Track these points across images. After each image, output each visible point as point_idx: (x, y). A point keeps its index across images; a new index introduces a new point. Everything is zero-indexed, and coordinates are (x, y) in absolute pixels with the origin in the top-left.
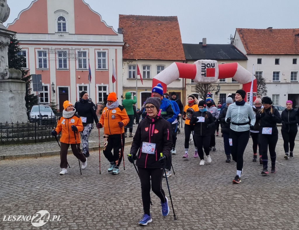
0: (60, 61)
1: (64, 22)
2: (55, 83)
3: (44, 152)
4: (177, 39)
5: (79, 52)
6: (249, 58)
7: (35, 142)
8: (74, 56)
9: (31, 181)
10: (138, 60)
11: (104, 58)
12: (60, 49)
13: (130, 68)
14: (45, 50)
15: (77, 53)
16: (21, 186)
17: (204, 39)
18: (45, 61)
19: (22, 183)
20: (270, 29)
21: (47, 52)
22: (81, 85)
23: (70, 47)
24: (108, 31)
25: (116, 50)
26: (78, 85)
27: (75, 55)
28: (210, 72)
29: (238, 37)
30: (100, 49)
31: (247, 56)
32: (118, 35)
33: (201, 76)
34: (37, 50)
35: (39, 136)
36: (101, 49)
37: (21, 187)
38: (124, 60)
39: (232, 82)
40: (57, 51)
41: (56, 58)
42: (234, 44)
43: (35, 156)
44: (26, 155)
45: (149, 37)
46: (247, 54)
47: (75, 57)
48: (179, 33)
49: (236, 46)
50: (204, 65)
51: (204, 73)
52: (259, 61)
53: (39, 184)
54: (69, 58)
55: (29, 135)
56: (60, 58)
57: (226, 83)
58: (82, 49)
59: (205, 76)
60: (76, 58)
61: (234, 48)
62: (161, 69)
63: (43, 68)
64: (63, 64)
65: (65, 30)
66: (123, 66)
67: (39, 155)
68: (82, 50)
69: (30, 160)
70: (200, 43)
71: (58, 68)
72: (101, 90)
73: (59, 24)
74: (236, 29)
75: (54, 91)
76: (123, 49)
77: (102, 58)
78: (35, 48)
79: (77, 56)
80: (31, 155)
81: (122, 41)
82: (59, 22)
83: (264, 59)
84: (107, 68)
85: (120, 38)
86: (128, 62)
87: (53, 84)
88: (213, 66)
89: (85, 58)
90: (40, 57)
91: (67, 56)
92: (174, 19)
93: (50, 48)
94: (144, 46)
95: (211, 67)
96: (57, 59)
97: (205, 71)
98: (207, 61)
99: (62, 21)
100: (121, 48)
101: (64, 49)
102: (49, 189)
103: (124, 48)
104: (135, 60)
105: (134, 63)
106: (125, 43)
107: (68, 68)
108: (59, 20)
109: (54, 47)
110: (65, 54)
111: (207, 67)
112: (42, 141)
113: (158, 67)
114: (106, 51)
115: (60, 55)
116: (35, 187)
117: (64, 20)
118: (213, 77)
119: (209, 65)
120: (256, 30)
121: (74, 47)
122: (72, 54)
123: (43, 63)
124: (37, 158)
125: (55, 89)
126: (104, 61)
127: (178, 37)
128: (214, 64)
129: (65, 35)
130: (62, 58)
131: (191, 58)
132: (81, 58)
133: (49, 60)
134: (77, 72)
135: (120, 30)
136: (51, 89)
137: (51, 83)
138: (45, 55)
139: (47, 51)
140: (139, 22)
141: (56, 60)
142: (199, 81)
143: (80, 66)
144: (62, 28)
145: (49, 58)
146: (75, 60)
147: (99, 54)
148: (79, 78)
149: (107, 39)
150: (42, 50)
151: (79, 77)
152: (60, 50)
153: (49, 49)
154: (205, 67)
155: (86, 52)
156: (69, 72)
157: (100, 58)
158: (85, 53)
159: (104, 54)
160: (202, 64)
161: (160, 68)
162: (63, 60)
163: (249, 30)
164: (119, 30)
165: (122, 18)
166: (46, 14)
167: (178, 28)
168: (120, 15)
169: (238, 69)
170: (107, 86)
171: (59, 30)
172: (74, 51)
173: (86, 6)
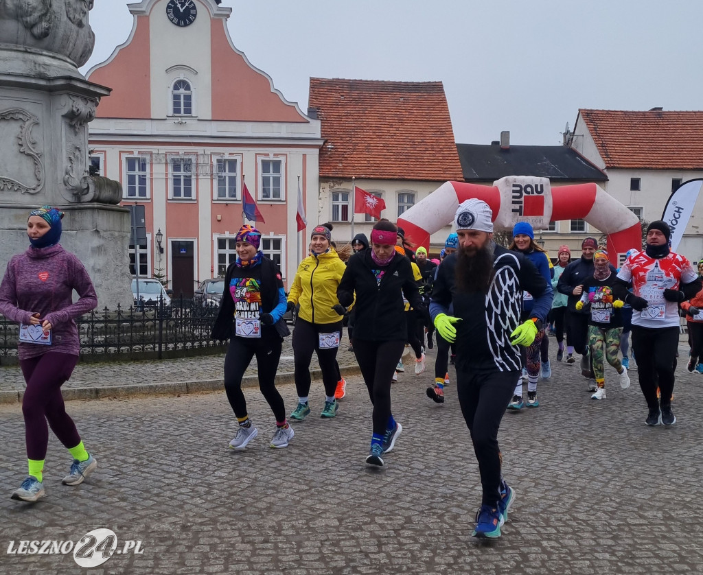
0: (177, 181)
1: (187, 92)
2: (163, 232)
3: (194, 380)
4: (443, 133)
5: (219, 161)
6: (612, 176)
7: (160, 357)
8: (208, 169)
9: (196, 456)
10: (356, 178)
11: (276, 175)
12: (178, 153)
13: (336, 198)
14: (144, 157)
15: (215, 162)
16: (173, 469)
17: (505, 135)
18: (143, 180)
19: (172, 461)
20: (657, 112)
21: (148, 161)
22: (222, 236)
23: (200, 150)
24: (286, 113)
25: (304, 155)
26: (216, 237)
27: (211, 166)
28: (532, 205)
29: (583, 128)
30: (268, 155)
31: (605, 171)
32: (309, 122)
33: (512, 213)
34: (124, 156)
35: (167, 342)
36: (271, 154)
37: (174, 473)
38: (323, 179)
39: (570, 231)
40: (169, 158)
41: (167, 174)
42: (573, 146)
43: (176, 391)
44: (151, 387)
45: (378, 128)
46: (607, 168)
47: (212, 171)
48: (448, 119)
49: (580, 151)
50: (518, 189)
51: (517, 206)
52: (635, 185)
53: (220, 463)
54: (197, 175)
56: (177, 173)
57: (557, 233)
58: (227, 153)
59: (521, 215)
60: (212, 175)
61: (574, 153)
62: (406, 200)
63: (137, 196)
64: (182, 187)
65: (188, 111)
66: (319, 192)
67: (184, 389)
68: (227, 157)
69: (165, 400)
70: (496, 143)
71: (171, 196)
72: (269, 249)
73: (176, 98)
74: (579, 110)
75: (161, 250)
76: (320, 155)
77: (271, 174)
78: (120, 152)
79: (215, 170)
80: (163, 387)
81: (319, 136)
82: (177, 92)
83: (646, 180)
84: (283, 199)
85: (314, 129)
86: (332, 184)
87: (159, 234)
88: (539, 190)
89: (232, 174)
90: (132, 173)
91: (194, 169)
92: (435, 89)
93: (155, 152)
94: (367, 149)
95: (535, 194)
96: (170, 176)
97: (521, 202)
98: (524, 180)
99: (182, 91)
100: (317, 151)
101: (186, 154)
103: (322, 151)
104: (350, 179)
105: (345, 186)
106: (326, 142)
107: (194, 197)
108: (176, 87)
109: (163, 149)
110: (188, 166)
111: (524, 194)
112: (174, 355)
113: (401, 196)
114: (282, 159)
115: (177, 168)
116: (214, 472)
117: (188, 88)
118: (539, 217)
119: (529, 189)
120: (625, 113)
121: (209, 150)
122: (205, 164)
123: (137, 186)
124: (179, 396)
125: (163, 245)
126: (277, 181)
127: (445, 128)
128: (542, 186)
129: (188, 122)
130: (182, 173)
131: (477, 176)
132: (223, 174)
133: (152, 179)
134: (214, 206)
135: (313, 112)
136: (156, 245)
137: (156, 232)
138: (143, 168)
139: (148, 158)
140: (355, 94)
141: (167, 179)
142: (506, 225)
143: (222, 192)
144: (182, 105)
145: (151, 174)
146: (212, 180)
147: (266, 165)
148: (219, 221)
149: (283, 130)
150: (136, 155)
151: (219, 218)
152: (178, 157)
153: (151, 154)
154: (520, 192)
155: (235, 161)
156: (195, 205)
157: (266, 175)
158: (233, 164)
159: (277, 165)
160: (514, 186)
162: (182, 178)
163: (608, 112)
164: (310, 110)
165: (317, 86)
166: (147, 75)
167: (445, 109)
168: (312, 79)
169: (597, 198)
170: (283, 238)
171: (177, 110)
172: (207, 158)
173: (239, 57)
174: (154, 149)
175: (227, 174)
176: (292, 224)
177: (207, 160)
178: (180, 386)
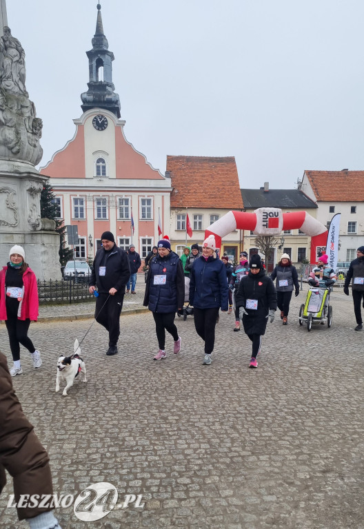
0: (99, 210)
1: (104, 164)
2: (93, 236)
3: (80, 314)
4: (234, 184)
5: (120, 199)
6: (319, 205)
7: (70, 302)
8: (114, 204)
10: (188, 208)
11: (149, 206)
12: (99, 196)
13: (179, 217)
14: (82, 198)
15: (118, 200)
17: (266, 184)
18: (82, 209)
20: (345, 171)
21: (84, 200)
22: (122, 237)
23: (110, 194)
24: (154, 175)
25: (163, 196)
26: (119, 237)
27: (116, 202)
29: (307, 181)
30: (144, 196)
31: (317, 203)
32: (165, 179)
33: (262, 227)
34: (72, 197)
35: (74, 296)
36: (146, 195)
38: (172, 208)
39: (298, 234)
40: (95, 198)
41: (94, 206)
42: (302, 190)
43: (70, 319)
44: (59, 317)
45: (201, 182)
46: (318, 201)
47: (116, 204)
48: (237, 176)
49: (304, 192)
51: (265, 223)
52: (332, 210)
54: (109, 207)
55: (63, 295)
56: (99, 206)
57: (291, 235)
58: (124, 195)
59: (267, 227)
60: (116, 206)
61: (302, 193)
63: (79, 218)
64: (102, 213)
65: (104, 174)
66: (171, 215)
67: (75, 318)
68: (124, 197)
69: (65, 323)
70: (262, 188)
71: (96, 217)
72: (145, 244)
73: (98, 167)
74: (305, 171)
75: (92, 245)
76: (171, 195)
77: (146, 206)
78: (70, 195)
79: (118, 204)
80: (65, 317)
81: (170, 186)
82: (98, 164)
83: (338, 207)
84: (152, 218)
85: (168, 183)
86: (177, 211)
87: (90, 237)
88: (276, 215)
89: (127, 206)
90: (76, 206)
91: (107, 204)
92: (231, 160)
93: (88, 195)
94: (195, 192)
95: (274, 217)
97: (267, 221)
98: (269, 210)
99: (101, 164)
100: (169, 194)
101: (103, 196)
102: (86, 357)
103: (172, 194)
104: (185, 208)
105: (183, 212)
106: (174, 189)
107: (107, 218)
108: (98, 162)
109: (92, 194)
110: (104, 203)
111: (269, 217)
112: (77, 302)
113: (212, 216)
114: (152, 198)
115: (99, 203)
117: (104, 162)
118: (276, 229)
119: (271, 215)
120: (329, 172)
121: (115, 194)
122: (113, 201)
123: (79, 213)
124: (71, 321)
125: (92, 242)
126: (149, 209)
127: (235, 181)
128: (278, 213)
129: (104, 180)
130: (101, 206)
131: (251, 206)
132: (122, 206)
133: (86, 209)
134: (117, 221)
135: (168, 173)
136: (89, 242)
137: (89, 236)
138: (82, 203)
139: (84, 198)
140: (189, 164)
141: (94, 209)
142: (260, 233)
143: (121, 216)
144: (101, 171)
145: (86, 206)
146: (116, 209)
147: (143, 201)
148: (120, 230)
149: (152, 183)
150: (78, 197)
152: (99, 198)
153: (86, 196)
154: (266, 216)
155: (128, 199)
156: (108, 221)
157: (144, 206)
158: (127, 201)
159: (149, 201)
160: (264, 213)
161: (214, 218)
162: (102, 208)
163: (320, 172)
164: (166, 173)
165: (170, 159)
166: (83, 156)
167: (235, 171)
168: (168, 156)
169: (306, 219)
170: (152, 238)
171: (98, 174)
172: (114, 198)
173: (130, 146)
174: (87, 193)
175: (124, 206)
176: (157, 232)
177: (114, 199)
178: (73, 317)
